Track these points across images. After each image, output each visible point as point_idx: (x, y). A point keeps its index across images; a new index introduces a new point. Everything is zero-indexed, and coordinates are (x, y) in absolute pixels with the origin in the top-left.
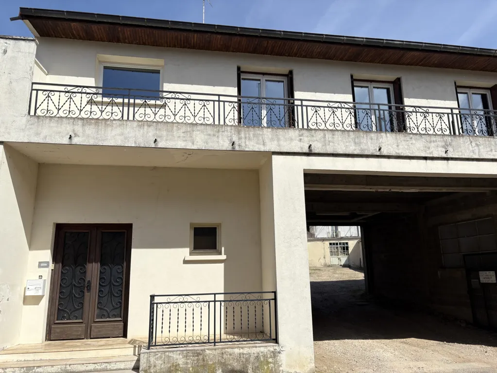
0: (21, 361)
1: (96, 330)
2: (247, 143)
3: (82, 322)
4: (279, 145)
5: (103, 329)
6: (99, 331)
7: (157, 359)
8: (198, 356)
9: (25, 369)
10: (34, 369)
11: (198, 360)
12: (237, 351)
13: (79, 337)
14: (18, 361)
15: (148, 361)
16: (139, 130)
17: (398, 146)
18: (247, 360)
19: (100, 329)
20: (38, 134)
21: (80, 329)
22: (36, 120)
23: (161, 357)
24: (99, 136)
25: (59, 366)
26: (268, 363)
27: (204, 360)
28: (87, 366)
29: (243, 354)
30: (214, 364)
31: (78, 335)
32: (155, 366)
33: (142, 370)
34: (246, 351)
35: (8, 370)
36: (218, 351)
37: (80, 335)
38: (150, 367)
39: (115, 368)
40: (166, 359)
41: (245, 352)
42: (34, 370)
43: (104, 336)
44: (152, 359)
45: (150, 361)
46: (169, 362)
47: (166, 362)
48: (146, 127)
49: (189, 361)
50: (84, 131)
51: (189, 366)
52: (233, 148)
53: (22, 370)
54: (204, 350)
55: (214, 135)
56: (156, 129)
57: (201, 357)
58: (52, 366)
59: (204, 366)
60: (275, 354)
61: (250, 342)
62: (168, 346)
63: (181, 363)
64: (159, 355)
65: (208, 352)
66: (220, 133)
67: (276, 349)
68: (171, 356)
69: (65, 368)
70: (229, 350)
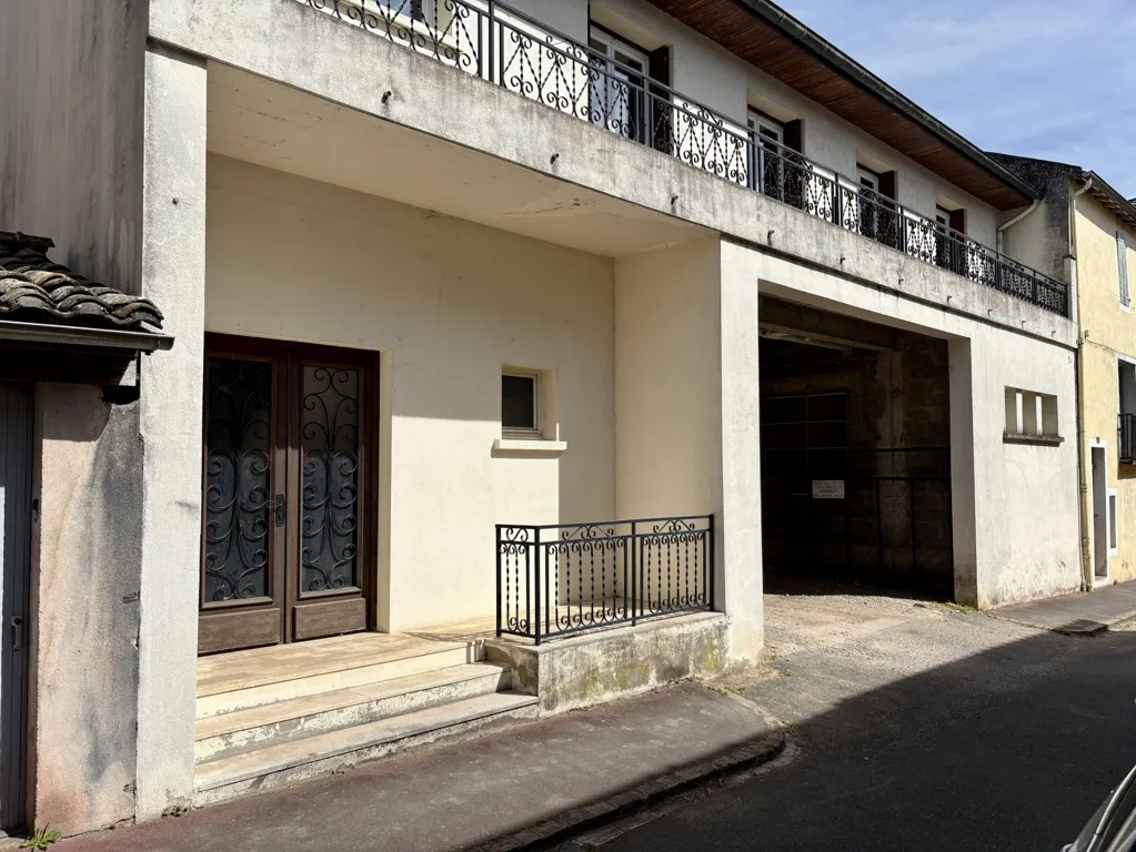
0: (226, 713)
1: (307, 620)
2: (692, 204)
3: (271, 603)
4: (733, 221)
5: (323, 615)
6: (314, 621)
7: (564, 662)
8: (623, 648)
9: (278, 727)
10: (299, 723)
11: (624, 655)
12: (675, 631)
13: (268, 641)
14: (218, 714)
15: (552, 668)
16: (523, 121)
17: (858, 259)
18: (688, 645)
19: (317, 617)
20: (305, 63)
21: (270, 620)
22: (298, 17)
23: (571, 657)
24: (446, 113)
25: (355, 708)
26: (713, 648)
27: (632, 656)
28: (412, 699)
29: (683, 635)
30: (646, 659)
31: (265, 636)
32: (562, 677)
33: (543, 689)
34: (686, 629)
35: (235, 736)
36: (651, 635)
37: (270, 635)
38: (554, 680)
39: (465, 695)
40: (579, 660)
41: (686, 632)
42: (299, 727)
43: (327, 632)
44: (557, 664)
45: (554, 668)
46: (583, 665)
47: (578, 665)
48: (535, 116)
49: (611, 660)
50: (414, 88)
51: (612, 669)
52: (674, 210)
53: (272, 730)
54: (631, 636)
55: (646, 172)
56: (554, 127)
57: (628, 649)
58: (340, 710)
59: (632, 666)
60: (721, 630)
61: (663, 616)
62: (567, 635)
63: (600, 664)
64: (568, 653)
65: (638, 638)
66: (655, 168)
67: (721, 622)
68: (585, 654)
69: (369, 709)
70: (665, 631)
